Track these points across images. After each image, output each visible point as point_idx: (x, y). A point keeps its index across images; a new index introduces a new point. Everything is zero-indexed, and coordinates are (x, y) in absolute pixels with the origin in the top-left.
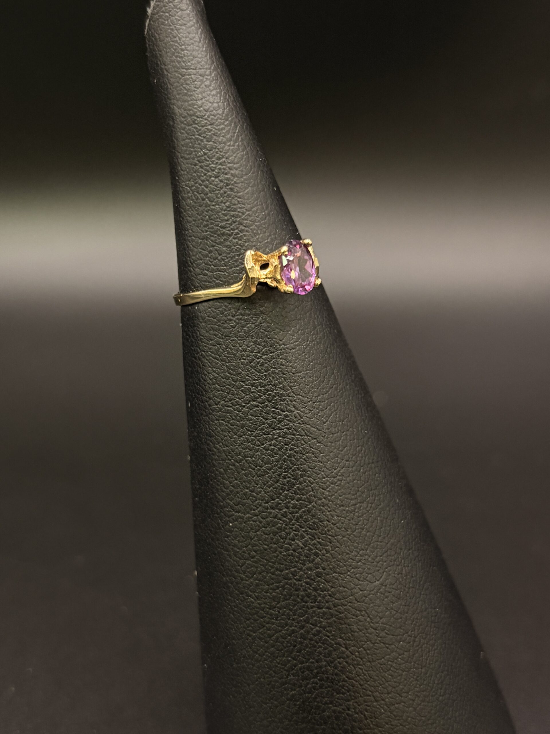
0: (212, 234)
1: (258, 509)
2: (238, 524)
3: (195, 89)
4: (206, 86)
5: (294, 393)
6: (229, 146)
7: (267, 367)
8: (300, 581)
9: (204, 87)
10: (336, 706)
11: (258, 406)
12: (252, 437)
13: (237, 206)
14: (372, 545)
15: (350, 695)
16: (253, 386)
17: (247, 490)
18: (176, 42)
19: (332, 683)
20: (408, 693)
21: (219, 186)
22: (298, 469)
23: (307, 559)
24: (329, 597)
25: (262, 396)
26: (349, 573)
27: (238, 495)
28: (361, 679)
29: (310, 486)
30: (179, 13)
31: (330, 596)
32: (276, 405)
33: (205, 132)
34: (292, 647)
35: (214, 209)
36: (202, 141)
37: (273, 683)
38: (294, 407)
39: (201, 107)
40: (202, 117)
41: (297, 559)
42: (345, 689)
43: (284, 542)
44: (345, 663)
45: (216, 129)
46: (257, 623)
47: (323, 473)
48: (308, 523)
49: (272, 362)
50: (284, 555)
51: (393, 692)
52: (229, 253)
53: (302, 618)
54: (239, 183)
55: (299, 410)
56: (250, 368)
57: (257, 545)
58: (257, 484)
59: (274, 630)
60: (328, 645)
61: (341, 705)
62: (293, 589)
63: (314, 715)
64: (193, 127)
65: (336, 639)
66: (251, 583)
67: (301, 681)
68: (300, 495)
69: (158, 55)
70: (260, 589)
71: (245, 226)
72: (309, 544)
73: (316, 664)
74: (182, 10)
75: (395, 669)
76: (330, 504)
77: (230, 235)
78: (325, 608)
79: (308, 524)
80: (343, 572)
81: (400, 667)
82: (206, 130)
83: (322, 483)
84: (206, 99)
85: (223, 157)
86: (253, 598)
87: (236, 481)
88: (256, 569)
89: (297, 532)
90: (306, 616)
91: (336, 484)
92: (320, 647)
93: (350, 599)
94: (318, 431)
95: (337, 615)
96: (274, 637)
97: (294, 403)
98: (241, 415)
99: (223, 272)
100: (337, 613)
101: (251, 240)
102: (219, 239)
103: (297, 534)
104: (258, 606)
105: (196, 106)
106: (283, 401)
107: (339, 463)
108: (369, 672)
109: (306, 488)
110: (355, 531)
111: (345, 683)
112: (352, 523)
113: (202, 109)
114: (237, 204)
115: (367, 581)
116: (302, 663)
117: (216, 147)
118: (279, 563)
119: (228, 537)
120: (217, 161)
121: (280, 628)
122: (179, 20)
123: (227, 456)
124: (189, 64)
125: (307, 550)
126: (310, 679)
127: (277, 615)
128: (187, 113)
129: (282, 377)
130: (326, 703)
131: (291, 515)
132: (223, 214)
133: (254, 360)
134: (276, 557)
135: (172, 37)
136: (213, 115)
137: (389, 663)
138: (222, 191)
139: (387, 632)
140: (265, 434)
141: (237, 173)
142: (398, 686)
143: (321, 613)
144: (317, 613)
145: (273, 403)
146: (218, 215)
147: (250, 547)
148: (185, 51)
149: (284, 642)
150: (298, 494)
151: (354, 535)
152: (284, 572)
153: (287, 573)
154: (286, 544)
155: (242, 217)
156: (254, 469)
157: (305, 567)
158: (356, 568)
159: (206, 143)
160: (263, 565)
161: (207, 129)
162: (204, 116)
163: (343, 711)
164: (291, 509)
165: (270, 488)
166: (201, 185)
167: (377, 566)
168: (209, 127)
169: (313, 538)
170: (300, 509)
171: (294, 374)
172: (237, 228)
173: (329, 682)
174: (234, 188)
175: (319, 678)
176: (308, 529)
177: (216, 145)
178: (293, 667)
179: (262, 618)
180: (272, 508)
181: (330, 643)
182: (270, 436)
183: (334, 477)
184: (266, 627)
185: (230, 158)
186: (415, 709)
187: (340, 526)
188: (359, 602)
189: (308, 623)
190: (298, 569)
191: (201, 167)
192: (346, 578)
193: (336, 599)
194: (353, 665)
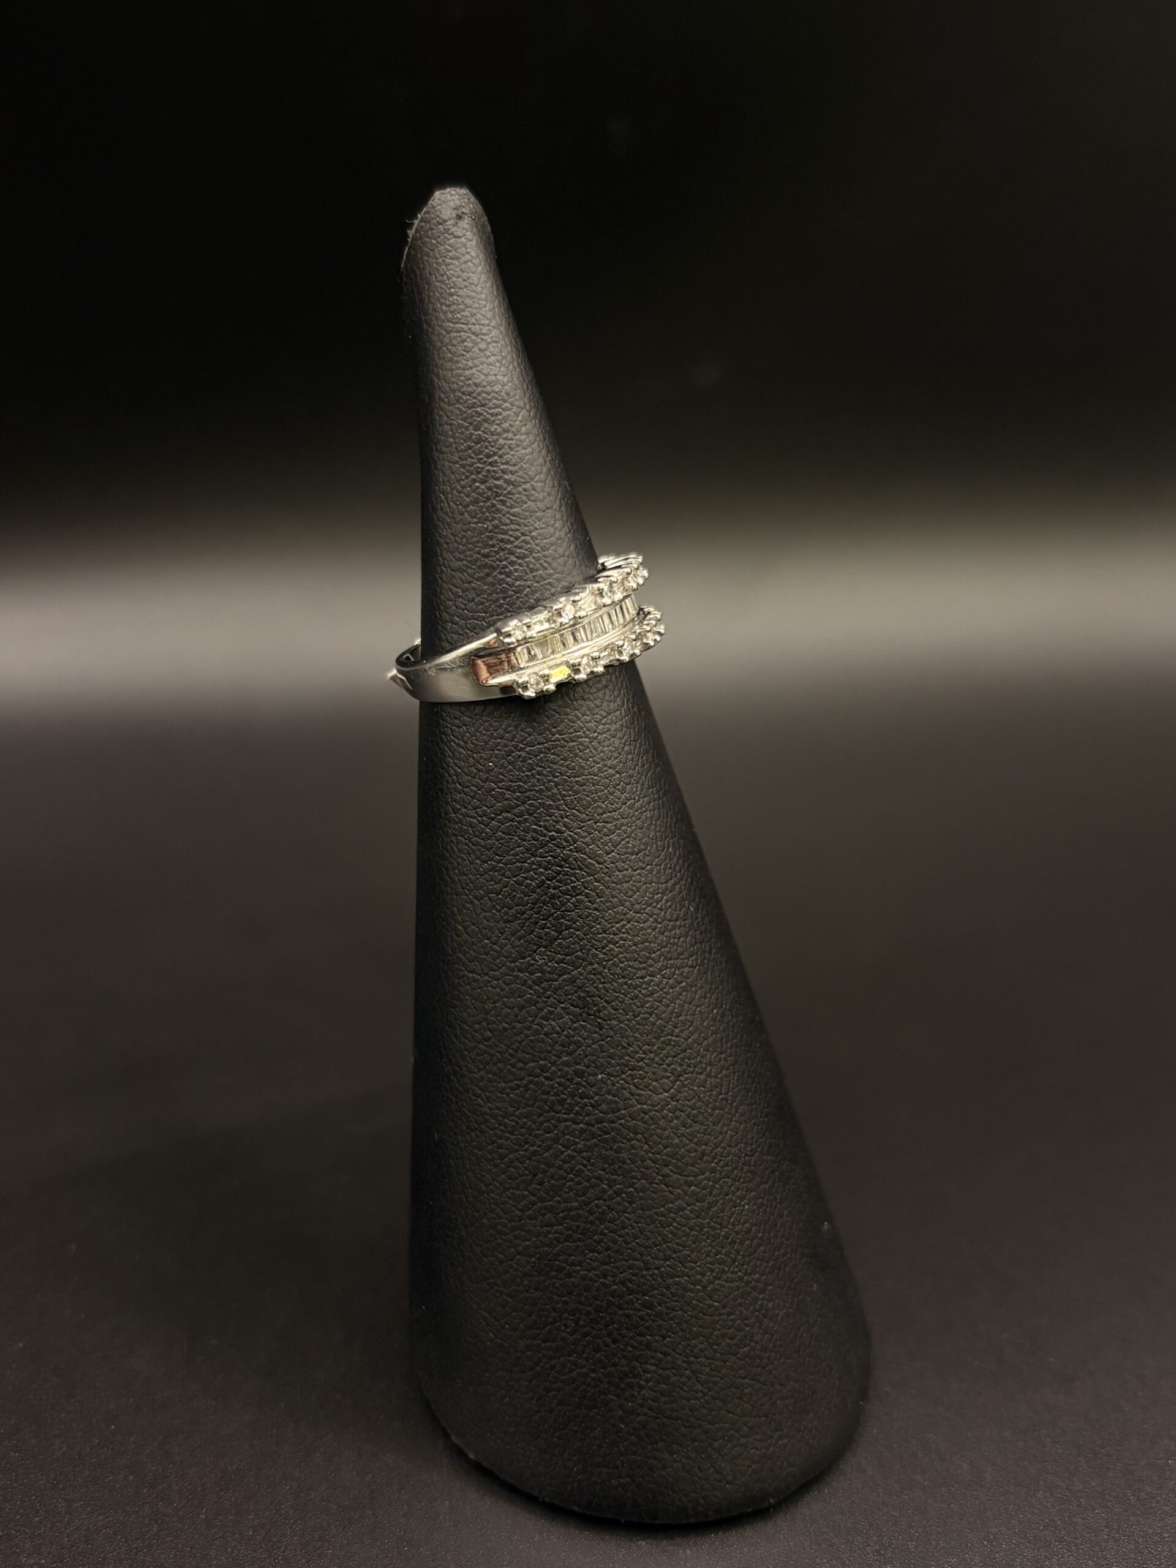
0: (469, 565)
1: (500, 970)
2: (470, 990)
3: (465, 353)
4: (480, 350)
5: (566, 805)
6: (506, 439)
7: (530, 764)
8: (551, 1080)
9: (478, 351)
10: (589, 1271)
11: (512, 820)
12: (501, 865)
13: (508, 527)
14: (662, 1039)
15: (609, 1256)
16: (508, 790)
17: (486, 941)
18: (443, 282)
19: (583, 1234)
20: (696, 1263)
21: (484, 496)
22: (563, 918)
23: (564, 1049)
24: (591, 1108)
25: (520, 806)
26: (624, 1076)
27: (474, 947)
28: (628, 1234)
29: (579, 943)
30: (450, 241)
31: (592, 1106)
32: (540, 821)
33: (473, 416)
34: (530, 1177)
35: (475, 529)
36: (467, 428)
37: (499, 1227)
38: (565, 826)
39: (469, 379)
40: (470, 394)
41: (549, 1048)
42: (601, 1246)
43: (533, 1021)
44: (604, 1207)
45: (490, 414)
46: (485, 1137)
47: (598, 926)
48: (570, 997)
49: (538, 758)
50: (531, 1040)
51: (673, 1258)
52: (491, 595)
53: (548, 1135)
54: (513, 494)
55: (572, 832)
56: (506, 763)
57: (494, 1023)
58: (502, 934)
59: (507, 1149)
60: (583, 1178)
61: (595, 1270)
62: (540, 1092)
63: (554, 1280)
64: (455, 408)
65: (596, 1171)
66: (482, 1077)
67: (539, 1228)
68: (561, 955)
69: (417, 300)
70: (493, 1087)
71: (517, 557)
72: (569, 1028)
73: (563, 1206)
74: (456, 237)
75: (680, 1224)
76: (606, 973)
77: (494, 568)
78: (584, 1124)
79: (570, 999)
80: (615, 1073)
81: (688, 1223)
82: (474, 413)
83: (596, 941)
84: (479, 368)
85: (495, 454)
86: (482, 1100)
87: (472, 927)
88: (489, 1058)
89: (553, 1009)
90: (556, 1132)
91: (617, 945)
92: (572, 1180)
93: (622, 1114)
94: (597, 865)
95: (601, 1136)
96: (506, 1159)
97: (566, 820)
98: (488, 830)
99: (481, 621)
100: (599, 1132)
101: (525, 578)
102: (479, 573)
103: (553, 1011)
104: (488, 1111)
105: (462, 378)
106: (549, 816)
107: (625, 914)
108: (640, 1225)
109: (572, 946)
110: (639, 1015)
111: (603, 1237)
112: (635, 1004)
113: (470, 382)
114: (509, 525)
115: (650, 1090)
116: (542, 1200)
117: (487, 439)
118: (523, 1051)
119: (454, 1008)
120: (485, 459)
121: (516, 1147)
122: (450, 251)
123: (463, 889)
124: (458, 315)
125: (565, 1036)
126: (552, 1225)
127: (514, 1126)
128: (450, 387)
129: (550, 781)
130: (573, 1264)
131: (546, 983)
132: (488, 537)
133: (514, 752)
134: (520, 1042)
135: (437, 275)
136: (486, 393)
137: (672, 1215)
138: (488, 504)
139: (672, 1168)
140: (519, 861)
141: (513, 479)
142: (682, 1251)
143: (578, 1131)
144: (571, 1130)
145: (535, 817)
146: (480, 538)
147: (484, 1024)
148: (455, 297)
149: (519, 1167)
150: (558, 953)
151: (636, 1021)
152: (529, 1065)
153: (534, 1068)
154: (536, 1025)
155: (515, 544)
156: (499, 911)
157: (561, 1060)
158: (636, 1070)
159: (472, 432)
160: (500, 1053)
161: (477, 412)
162: (472, 393)
163: (596, 1279)
164: (547, 975)
165: (519, 941)
166: (460, 492)
167: (666, 1071)
168: (479, 409)
169: (575, 1020)
170: (561, 976)
171: (569, 778)
172: (506, 559)
173: (580, 1234)
174: (506, 501)
175: (565, 1225)
176: (569, 1005)
177: (485, 435)
178: (530, 1206)
179: (492, 1129)
180: (520, 970)
181: (587, 1175)
182: (526, 864)
183: (615, 934)
184: (497, 1144)
185: (505, 457)
186: (704, 1287)
187: (617, 1005)
188: (633, 1120)
189: (557, 1142)
190: (550, 1063)
191: (463, 466)
192: (618, 1082)
193: (601, 1113)
194: (616, 1212)
